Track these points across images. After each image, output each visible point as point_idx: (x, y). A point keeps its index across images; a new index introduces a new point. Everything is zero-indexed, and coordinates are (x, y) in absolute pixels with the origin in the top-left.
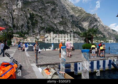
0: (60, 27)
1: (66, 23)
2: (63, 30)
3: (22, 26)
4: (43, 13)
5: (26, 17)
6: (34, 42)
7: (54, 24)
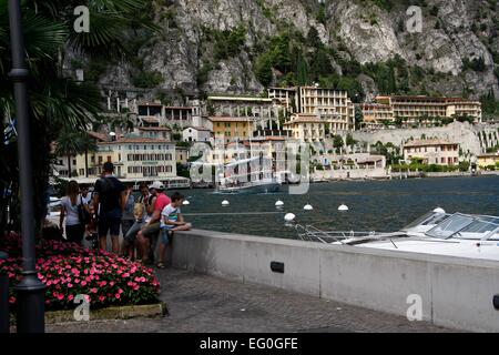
2: (397, 62)
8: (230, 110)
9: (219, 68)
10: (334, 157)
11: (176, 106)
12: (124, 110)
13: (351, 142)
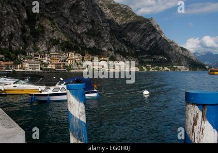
0: (88, 42)
1: (99, 33)
2: (94, 48)
3: (11, 36)
4: (54, 12)
5: (20, 17)
6: (39, 70)
7: (76, 36)
8: (54, 56)
9: (53, 47)
10: (77, 67)
11: (42, 55)
12: (31, 55)
13: (80, 64)
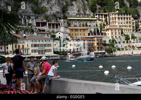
8: (77, 24)
9: (72, 5)
10: (126, 45)
11: (53, 22)
12: (29, 24)
13: (133, 37)
